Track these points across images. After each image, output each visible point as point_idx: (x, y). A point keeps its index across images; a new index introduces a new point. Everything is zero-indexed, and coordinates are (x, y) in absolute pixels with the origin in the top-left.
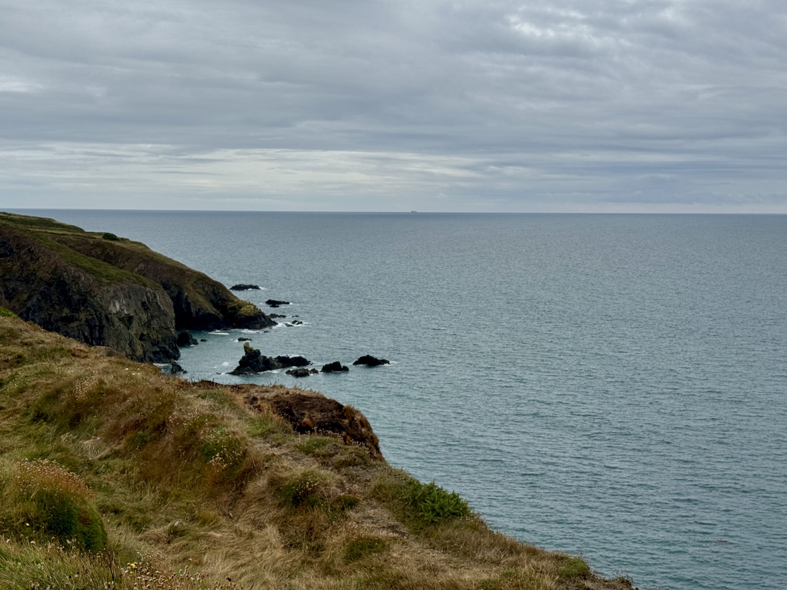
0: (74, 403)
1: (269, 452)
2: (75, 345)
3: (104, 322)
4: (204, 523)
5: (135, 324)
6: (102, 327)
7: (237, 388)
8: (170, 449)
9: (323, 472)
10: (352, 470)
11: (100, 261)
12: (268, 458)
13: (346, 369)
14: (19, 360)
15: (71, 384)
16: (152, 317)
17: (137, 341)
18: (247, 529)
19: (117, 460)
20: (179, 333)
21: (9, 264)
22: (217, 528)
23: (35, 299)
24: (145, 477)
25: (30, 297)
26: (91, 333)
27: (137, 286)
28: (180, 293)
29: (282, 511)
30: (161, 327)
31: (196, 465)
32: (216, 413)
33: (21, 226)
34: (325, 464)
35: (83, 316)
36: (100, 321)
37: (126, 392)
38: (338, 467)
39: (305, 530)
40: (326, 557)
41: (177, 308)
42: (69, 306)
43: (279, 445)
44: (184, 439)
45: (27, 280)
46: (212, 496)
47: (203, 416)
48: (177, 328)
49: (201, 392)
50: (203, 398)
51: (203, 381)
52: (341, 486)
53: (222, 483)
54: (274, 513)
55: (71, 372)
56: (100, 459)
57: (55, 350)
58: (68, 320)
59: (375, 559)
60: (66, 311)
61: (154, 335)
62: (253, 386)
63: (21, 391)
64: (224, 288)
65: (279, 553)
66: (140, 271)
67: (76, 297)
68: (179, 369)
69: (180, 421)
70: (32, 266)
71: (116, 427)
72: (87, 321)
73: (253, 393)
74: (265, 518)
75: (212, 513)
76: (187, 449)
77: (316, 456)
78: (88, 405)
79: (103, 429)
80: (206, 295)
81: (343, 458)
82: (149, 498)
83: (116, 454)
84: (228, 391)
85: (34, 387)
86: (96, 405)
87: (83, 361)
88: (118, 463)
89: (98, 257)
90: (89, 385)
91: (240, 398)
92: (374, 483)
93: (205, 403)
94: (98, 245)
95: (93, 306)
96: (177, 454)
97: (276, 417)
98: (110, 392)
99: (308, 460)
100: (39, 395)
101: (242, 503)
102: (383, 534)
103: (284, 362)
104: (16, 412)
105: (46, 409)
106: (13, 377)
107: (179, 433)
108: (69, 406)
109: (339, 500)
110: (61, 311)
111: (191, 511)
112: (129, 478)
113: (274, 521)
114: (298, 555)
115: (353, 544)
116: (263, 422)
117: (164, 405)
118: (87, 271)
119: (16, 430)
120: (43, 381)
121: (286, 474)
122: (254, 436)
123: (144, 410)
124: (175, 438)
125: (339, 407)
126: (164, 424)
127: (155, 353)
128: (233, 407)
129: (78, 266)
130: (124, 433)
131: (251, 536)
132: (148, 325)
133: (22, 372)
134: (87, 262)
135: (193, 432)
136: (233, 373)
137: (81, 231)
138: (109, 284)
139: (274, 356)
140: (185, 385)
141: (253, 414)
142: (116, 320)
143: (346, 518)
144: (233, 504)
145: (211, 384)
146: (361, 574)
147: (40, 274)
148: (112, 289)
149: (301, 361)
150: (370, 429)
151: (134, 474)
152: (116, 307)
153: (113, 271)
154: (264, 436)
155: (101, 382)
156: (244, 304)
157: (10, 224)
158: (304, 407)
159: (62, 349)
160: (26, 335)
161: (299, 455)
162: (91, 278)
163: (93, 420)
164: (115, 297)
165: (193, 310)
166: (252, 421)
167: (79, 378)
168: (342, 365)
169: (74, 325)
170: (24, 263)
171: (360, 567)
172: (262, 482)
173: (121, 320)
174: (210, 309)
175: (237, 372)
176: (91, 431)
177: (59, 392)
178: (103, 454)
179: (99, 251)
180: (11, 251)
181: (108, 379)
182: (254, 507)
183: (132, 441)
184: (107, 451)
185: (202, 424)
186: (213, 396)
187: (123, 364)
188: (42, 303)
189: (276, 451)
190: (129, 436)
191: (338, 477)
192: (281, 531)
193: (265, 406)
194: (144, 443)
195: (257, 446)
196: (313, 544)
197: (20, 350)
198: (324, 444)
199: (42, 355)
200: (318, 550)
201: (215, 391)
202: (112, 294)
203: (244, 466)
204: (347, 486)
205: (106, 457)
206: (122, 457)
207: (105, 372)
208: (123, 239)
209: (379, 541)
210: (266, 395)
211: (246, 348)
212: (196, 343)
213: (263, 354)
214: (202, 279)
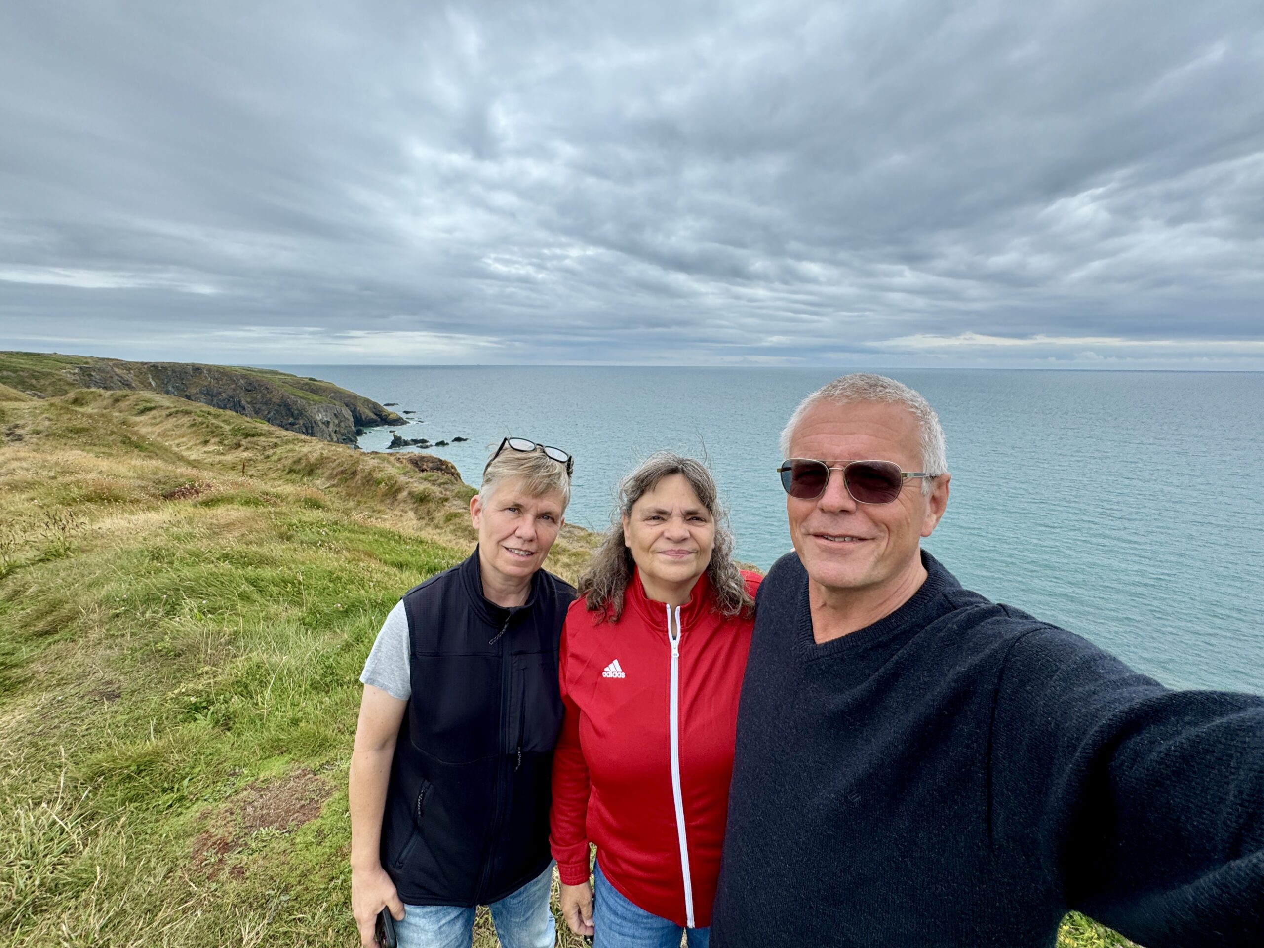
0: (309, 464)
1: (408, 481)
2: (303, 437)
3: (314, 425)
4: (379, 512)
5: (331, 425)
6: (312, 427)
7: (391, 454)
8: (360, 482)
9: (433, 488)
10: (446, 486)
11: (308, 393)
12: (407, 483)
13: (447, 444)
14: (276, 445)
15: (306, 455)
16: (341, 421)
17: (333, 434)
18: (399, 513)
19: (334, 488)
20: (357, 428)
21: (255, 395)
22: (386, 514)
23: (272, 414)
24: (349, 495)
25: (269, 413)
26: (307, 431)
27: (331, 405)
28: (355, 408)
29: (415, 505)
30: (346, 426)
31: (373, 488)
32: (381, 465)
33: (259, 374)
34: (434, 485)
35: (301, 422)
36: (311, 424)
37: (335, 458)
38: (440, 485)
39: (426, 511)
40: (436, 522)
41: (355, 416)
42: (293, 416)
43: (412, 478)
44: (366, 477)
45: (266, 404)
46: (382, 501)
47: (375, 467)
48: (355, 426)
49: (373, 456)
50: (374, 459)
51: (373, 452)
52: (441, 493)
53: (386, 495)
54: (411, 506)
55: (305, 449)
56: (326, 488)
57: (294, 440)
58: (292, 424)
59: (457, 520)
60: (291, 420)
61: (342, 431)
62: (398, 453)
63: (280, 460)
64: (379, 406)
65: (415, 522)
66: (331, 398)
67: (296, 412)
68: (358, 447)
69: (363, 470)
70: (268, 396)
71: (331, 474)
72: (304, 424)
73: (398, 456)
74: (407, 508)
75: (383, 508)
76: (368, 481)
77: (429, 481)
78: (316, 465)
79: (325, 475)
80: (370, 409)
81: (442, 481)
82: (351, 504)
83: (333, 486)
84: (386, 455)
85: (286, 457)
86: (321, 465)
87: (310, 444)
88: (334, 490)
89: (307, 390)
90: (316, 455)
91: (392, 458)
92: (456, 491)
93: (376, 461)
94: (306, 384)
95: (306, 417)
96: (363, 484)
97: (410, 466)
98: (326, 458)
99: (426, 483)
100: (290, 461)
101: (396, 503)
102: (461, 511)
103: (415, 442)
104: (278, 469)
105: (294, 467)
106: (274, 453)
107: (364, 475)
108: (306, 465)
109: (440, 498)
110: (288, 419)
111: (373, 508)
112: (341, 496)
113: (412, 509)
114: (424, 522)
115: (448, 516)
116: (403, 468)
117: (355, 463)
118: (301, 398)
119: (280, 478)
120: (290, 454)
121: (415, 490)
122: (400, 474)
123: (345, 465)
124: (362, 477)
125: (440, 461)
126: (356, 471)
127: (344, 440)
128: (389, 462)
129: (295, 395)
130: (336, 476)
131: (401, 516)
132: (339, 425)
133: (279, 451)
134: (301, 393)
135: (370, 474)
136: (388, 448)
137: (296, 376)
138: (315, 405)
139: (409, 439)
140: (364, 454)
141: (399, 465)
142: (320, 424)
143: (444, 506)
144: (392, 504)
145: (377, 453)
146: (452, 527)
147: (274, 400)
148: (316, 408)
149: (424, 441)
150: (456, 469)
151: (343, 494)
152: (319, 417)
153: (316, 398)
154: (405, 474)
155: (322, 454)
156: (392, 413)
157: (254, 374)
158: (424, 461)
159: (298, 439)
160: (277, 433)
161: (421, 481)
162: (304, 402)
163: (320, 471)
164: (319, 411)
165: (363, 417)
166: (399, 468)
167: (310, 452)
168: (446, 442)
169: (297, 426)
170: (264, 394)
171: (451, 524)
172: (405, 493)
173: (323, 423)
174: (373, 416)
175: (390, 447)
176: (319, 476)
177: (300, 459)
178: (327, 486)
179: (307, 387)
180: (255, 388)
181: (325, 452)
182: (402, 505)
183: (340, 480)
184: (328, 485)
185: (374, 470)
186: (378, 458)
187: (332, 445)
188: (277, 416)
189: (411, 480)
190: (339, 477)
191: (440, 489)
192: (415, 513)
193: (404, 461)
194: (346, 480)
195: (402, 479)
196: (430, 517)
197: (275, 441)
198: (433, 476)
199: (287, 443)
200: (432, 519)
201: (379, 455)
202: (316, 410)
203: (396, 488)
204: (444, 493)
205: (328, 487)
206: (336, 487)
207: (323, 449)
208: (320, 381)
209: (459, 513)
210: (405, 457)
211: (394, 435)
212: (366, 433)
213: (403, 438)
214: (367, 401)
